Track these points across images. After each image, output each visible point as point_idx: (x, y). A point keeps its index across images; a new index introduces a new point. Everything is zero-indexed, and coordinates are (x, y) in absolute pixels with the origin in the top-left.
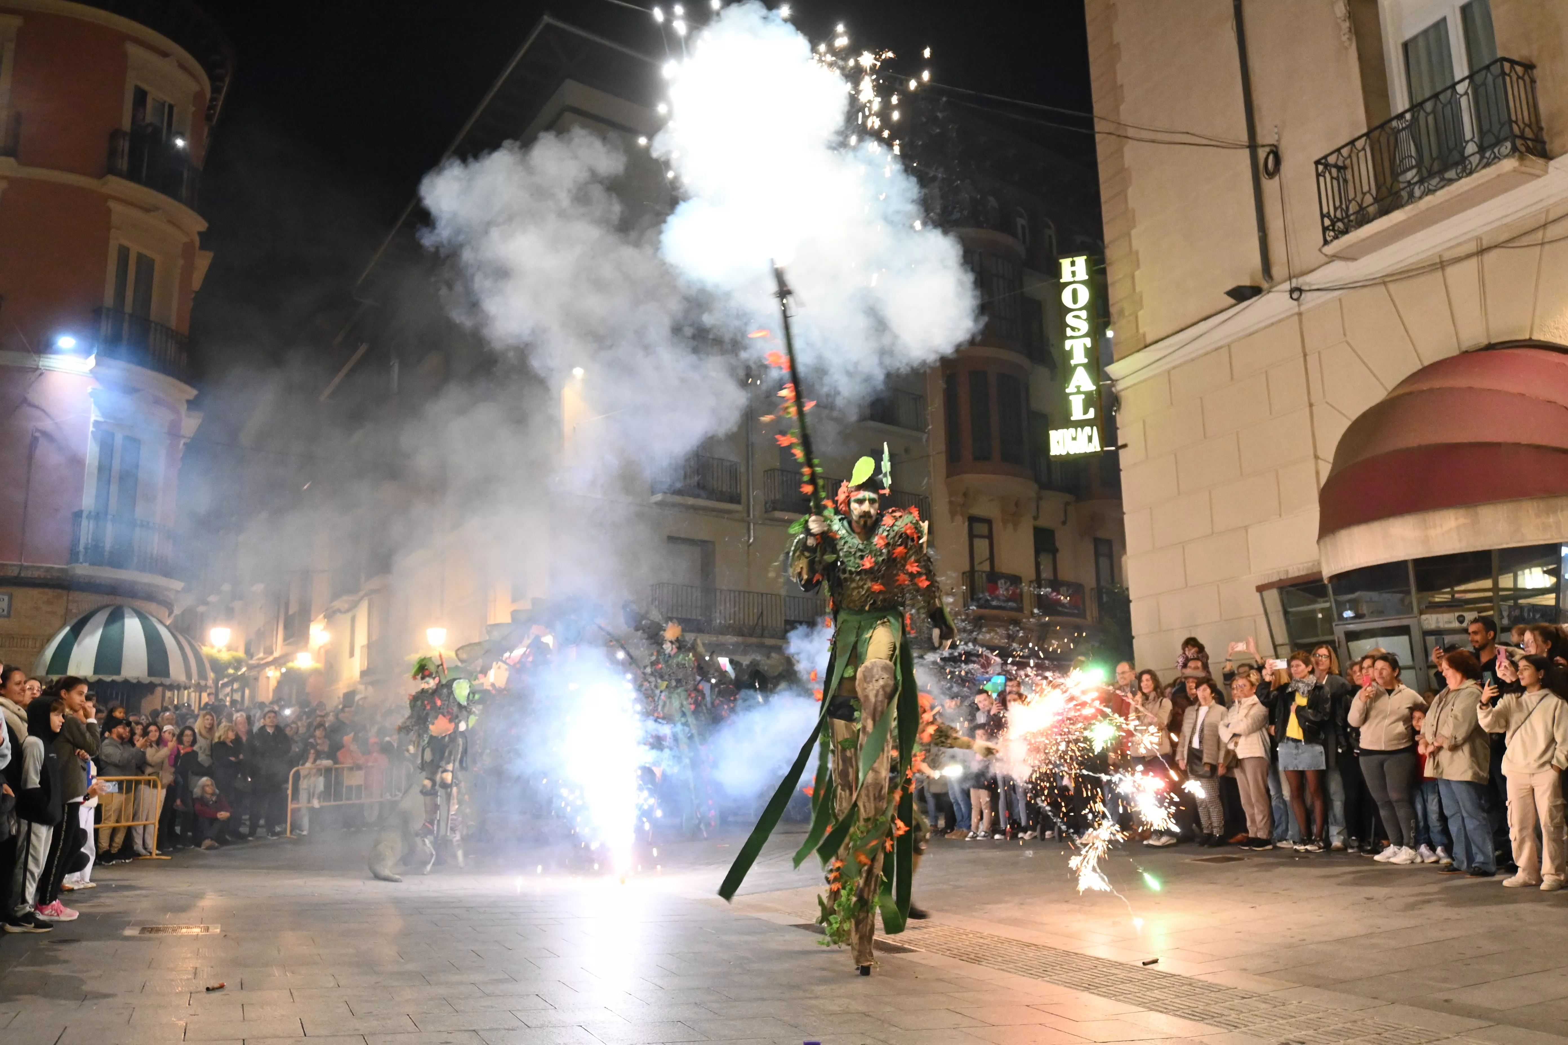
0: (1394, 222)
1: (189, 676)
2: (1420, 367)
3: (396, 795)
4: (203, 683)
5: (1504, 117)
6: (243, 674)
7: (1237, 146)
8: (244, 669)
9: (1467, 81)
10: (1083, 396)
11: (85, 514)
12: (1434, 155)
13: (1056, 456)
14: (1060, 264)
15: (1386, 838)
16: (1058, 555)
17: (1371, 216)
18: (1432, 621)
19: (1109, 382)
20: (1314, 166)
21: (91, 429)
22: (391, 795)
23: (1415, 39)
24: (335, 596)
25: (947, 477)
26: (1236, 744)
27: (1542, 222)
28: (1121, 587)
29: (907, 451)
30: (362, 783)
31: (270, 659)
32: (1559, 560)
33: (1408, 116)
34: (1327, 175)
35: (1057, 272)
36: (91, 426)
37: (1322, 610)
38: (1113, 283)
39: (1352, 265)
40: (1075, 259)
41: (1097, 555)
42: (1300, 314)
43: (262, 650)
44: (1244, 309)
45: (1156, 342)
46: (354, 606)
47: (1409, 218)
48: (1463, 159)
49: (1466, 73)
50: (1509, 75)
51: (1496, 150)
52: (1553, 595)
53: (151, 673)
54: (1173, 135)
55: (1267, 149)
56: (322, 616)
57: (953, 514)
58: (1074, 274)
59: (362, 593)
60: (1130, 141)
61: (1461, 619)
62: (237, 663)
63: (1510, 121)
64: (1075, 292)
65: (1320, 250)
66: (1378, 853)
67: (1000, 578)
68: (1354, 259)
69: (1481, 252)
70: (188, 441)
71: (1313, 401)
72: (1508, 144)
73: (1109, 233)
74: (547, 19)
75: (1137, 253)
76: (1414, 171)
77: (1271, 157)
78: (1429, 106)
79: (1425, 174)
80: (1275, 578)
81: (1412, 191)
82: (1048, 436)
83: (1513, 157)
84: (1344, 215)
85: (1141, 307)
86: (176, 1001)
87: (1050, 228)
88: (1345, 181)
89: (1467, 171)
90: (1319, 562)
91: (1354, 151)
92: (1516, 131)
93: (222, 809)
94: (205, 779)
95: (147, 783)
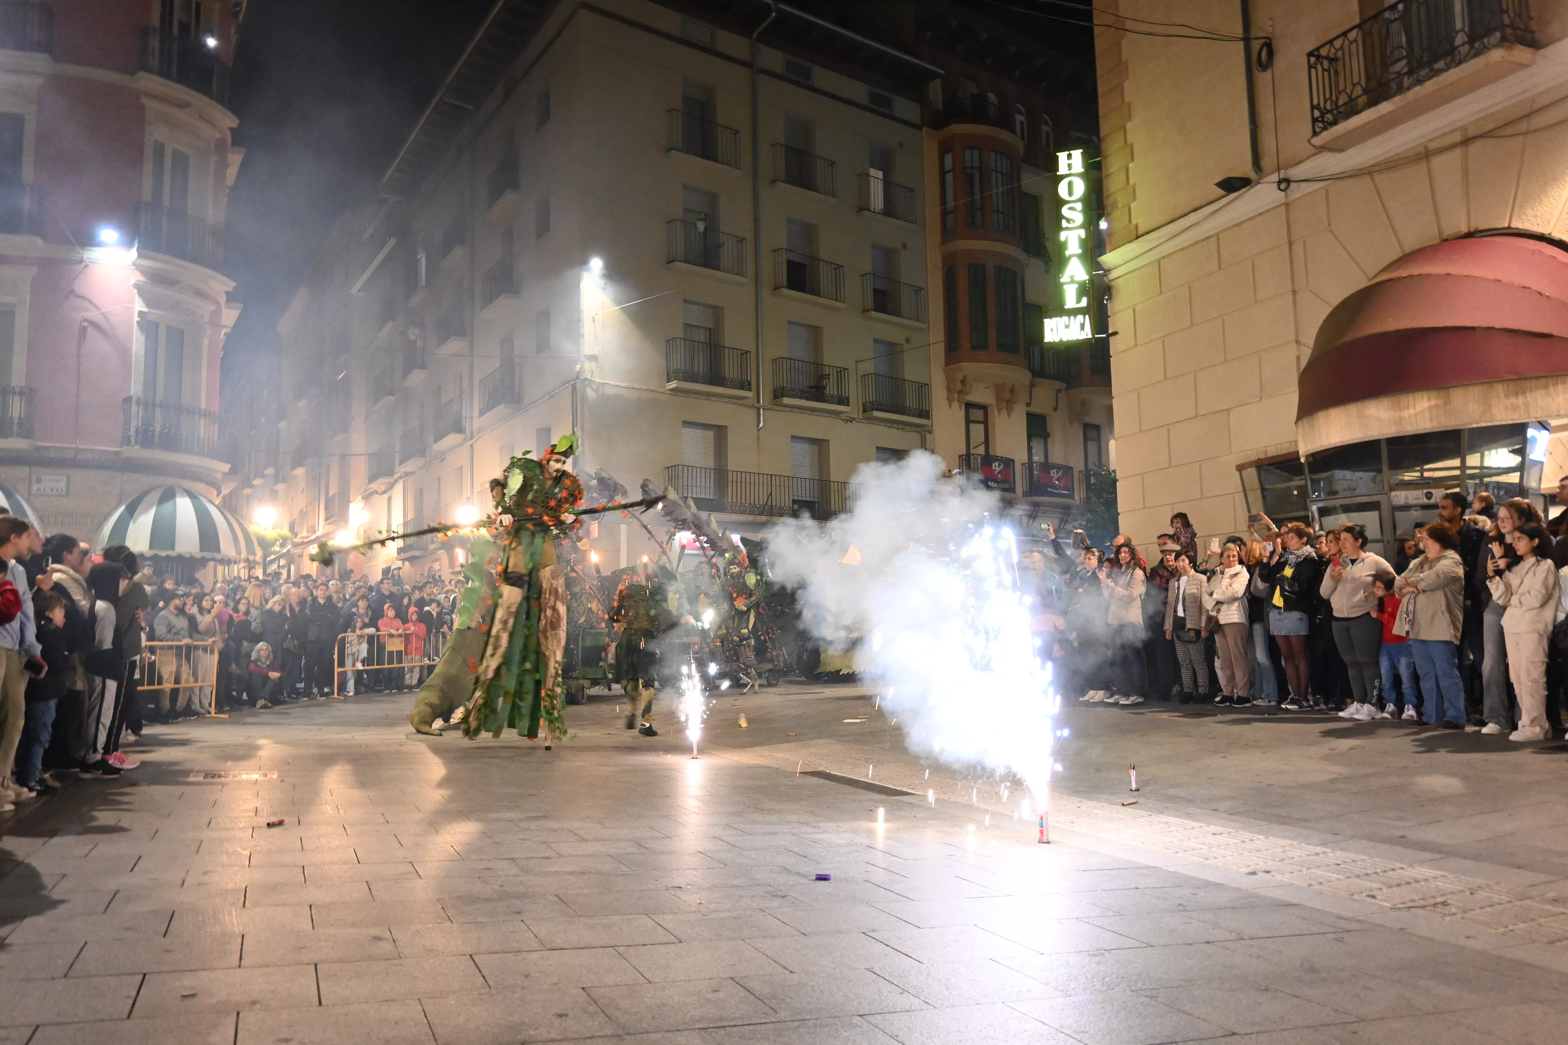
0: (1383, 112)
1: (239, 552)
2: (1401, 255)
3: (434, 660)
4: (251, 558)
5: (1496, 7)
6: (289, 550)
7: (1232, 39)
8: (289, 547)
10: (1076, 286)
11: (134, 401)
12: (1425, 46)
13: (1050, 343)
14: (1058, 157)
15: (1351, 696)
16: (1049, 440)
17: (1360, 107)
18: (1400, 497)
19: (1101, 272)
20: (1305, 58)
21: (136, 319)
22: (429, 659)
24: (372, 479)
25: (947, 364)
26: (1219, 611)
27: (1527, 112)
28: (1108, 469)
29: (908, 340)
30: (402, 648)
31: (313, 537)
32: (1524, 441)
33: (1401, 7)
34: (1319, 67)
35: (1054, 165)
36: (136, 315)
37: (1298, 488)
38: (1108, 176)
39: (1339, 156)
40: (1072, 152)
41: (1086, 439)
42: (1287, 205)
43: (305, 529)
44: (1229, 203)
45: (1148, 233)
46: (391, 486)
48: (1453, 49)
51: (1485, 40)
52: (1518, 474)
53: (202, 549)
54: (1169, 28)
55: (1261, 41)
56: (360, 497)
57: (950, 400)
58: (1070, 166)
59: (396, 476)
60: (1128, 33)
61: (1429, 496)
62: (284, 541)
63: (1501, 12)
64: (1070, 184)
65: (1309, 142)
66: (1342, 710)
67: (995, 461)
68: (1341, 150)
69: (1466, 142)
70: (229, 331)
71: (1297, 288)
72: (1498, 34)
73: (1106, 126)
75: (1132, 146)
76: (1404, 62)
77: (1264, 52)
79: (1415, 64)
80: (1254, 458)
81: (1401, 82)
82: (1042, 325)
83: (1502, 47)
84: (1334, 107)
85: (1135, 199)
86: (239, 834)
87: (1047, 124)
88: (1336, 73)
89: (1456, 61)
90: (1296, 442)
91: (1347, 42)
92: (1507, 21)
93: (274, 670)
94: (261, 645)
95: (205, 649)
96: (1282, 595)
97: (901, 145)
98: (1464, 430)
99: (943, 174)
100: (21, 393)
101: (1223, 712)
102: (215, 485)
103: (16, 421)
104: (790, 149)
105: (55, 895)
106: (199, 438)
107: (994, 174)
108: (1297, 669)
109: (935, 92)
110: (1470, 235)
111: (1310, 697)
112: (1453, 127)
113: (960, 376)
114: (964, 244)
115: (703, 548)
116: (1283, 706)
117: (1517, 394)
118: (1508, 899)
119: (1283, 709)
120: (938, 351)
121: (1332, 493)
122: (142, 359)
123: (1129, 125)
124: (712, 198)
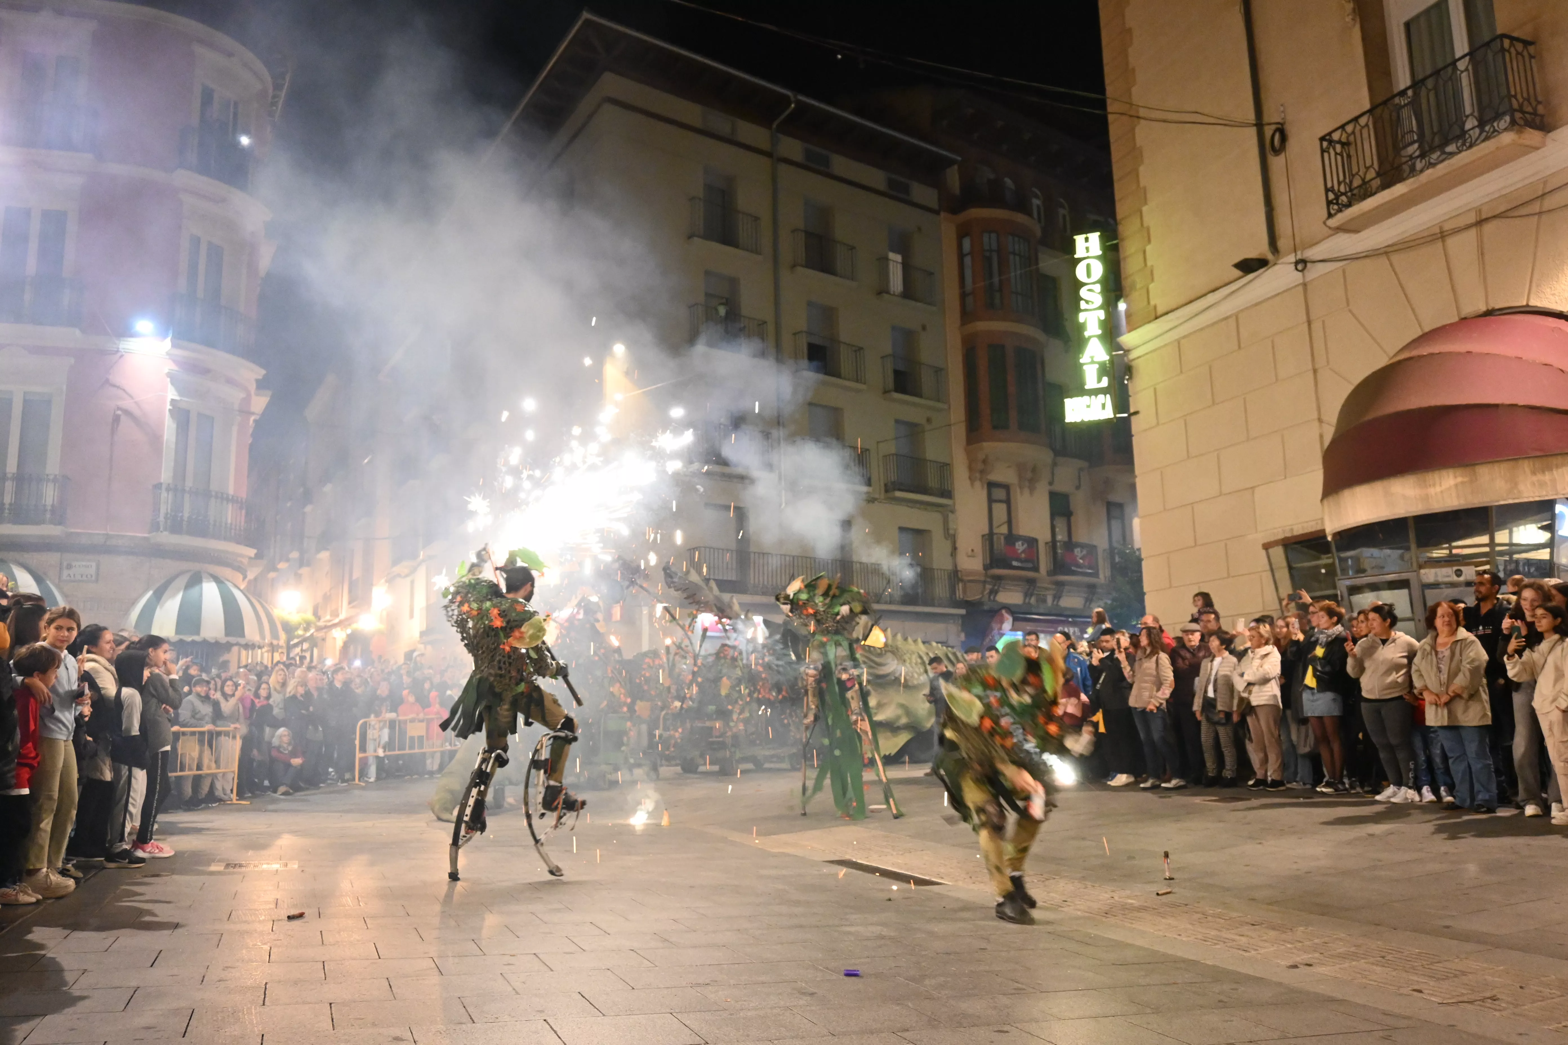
1: (263, 637)
2: (1420, 333)
3: (455, 746)
4: (275, 642)
5: (1504, 92)
6: (312, 635)
7: (1244, 125)
8: (313, 630)
9: (1467, 58)
10: (1097, 366)
11: (164, 487)
12: (1435, 130)
13: (1071, 423)
14: (1074, 240)
15: (1386, 779)
16: (1073, 519)
17: (1374, 189)
18: (1429, 575)
19: (1121, 352)
20: (1318, 142)
21: (169, 407)
23: (1417, 17)
24: (395, 562)
25: (968, 444)
26: (1250, 693)
27: (1540, 193)
28: (1132, 548)
29: (929, 420)
30: (423, 733)
31: (336, 621)
32: (1553, 517)
33: (1410, 93)
34: (1332, 151)
35: (1070, 247)
36: (168, 403)
37: (1325, 566)
38: (1125, 258)
39: (1356, 237)
40: (1089, 235)
41: (1109, 518)
42: (1305, 285)
43: (328, 612)
44: (1251, 281)
45: (1167, 313)
46: (414, 570)
47: (1411, 191)
48: (1464, 133)
49: (1466, 50)
50: (1509, 51)
51: (1495, 124)
52: (1548, 550)
53: (228, 633)
54: (1184, 115)
55: (1274, 127)
56: (383, 581)
57: (972, 479)
58: (1087, 249)
59: (419, 559)
60: (1142, 121)
61: (1459, 573)
62: (308, 625)
63: (1510, 96)
64: (1088, 267)
65: (1324, 223)
66: (1379, 793)
67: (1018, 540)
68: (1356, 231)
69: (1480, 223)
70: (257, 417)
71: (1317, 366)
72: (1508, 119)
73: (1121, 209)
74: (586, 15)
75: (1148, 229)
76: (1416, 146)
77: (1277, 137)
78: (1430, 83)
79: (1427, 148)
80: (1281, 536)
81: (1414, 165)
82: (1063, 404)
83: (1512, 130)
84: (1348, 189)
85: (1152, 280)
86: (259, 927)
87: (1064, 207)
88: (1349, 156)
89: (1468, 144)
90: (1322, 519)
91: (1358, 127)
92: (1515, 105)
93: (296, 757)
94: (282, 730)
95: (227, 734)
96: (1315, 675)
97: (919, 229)
98: (1491, 507)
99: (961, 256)
100: (55, 480)
101: (1258, 796)
102: (240, 569)
103: (49, 508)
104: (808, 234)
105: (76, 992)
106: (226, 524)
107: (1011, 257)
108: (1331, 751)
109: (953, 178)
110: (1489, 313)
111: (1346, 781)
112: (1469, 208)
113: (981, 456)
114: (982, 326)
115: (726, 631)
116: (1318, 789)
117: (1543, 472)
118: (1559, 993)
119: (1318, 792)
120: (959, 431)
121: (1360, 571)
122: (173, 446)
123: (1145, 209)
124: (733, 283)
